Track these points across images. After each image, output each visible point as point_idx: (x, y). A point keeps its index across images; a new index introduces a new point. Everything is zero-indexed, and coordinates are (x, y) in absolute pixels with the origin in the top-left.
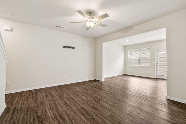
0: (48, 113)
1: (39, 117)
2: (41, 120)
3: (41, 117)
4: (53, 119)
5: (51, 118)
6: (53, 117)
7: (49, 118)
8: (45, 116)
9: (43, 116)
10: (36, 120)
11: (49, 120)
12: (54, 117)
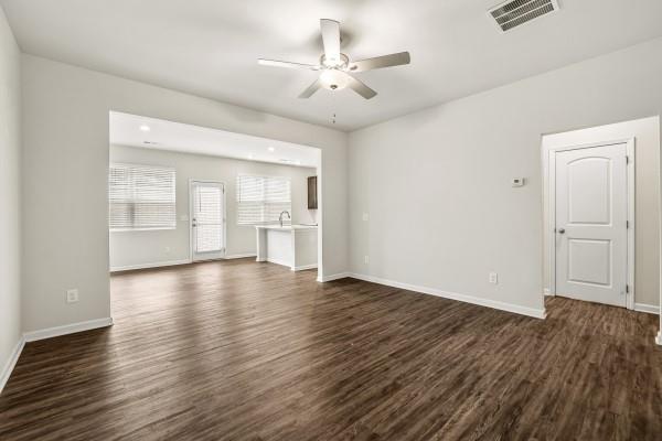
0: (468, 419)
1: (507, 433)
2: (509, 418)
3: (499, 427)
4: (479, 394)
5: (481, 399)
6: (472, 397)
7: (483, 403)
8: (486, 417)
9: (491, 422)
10: (520, 430)
11: (489, 401)
12: (469, 395)
